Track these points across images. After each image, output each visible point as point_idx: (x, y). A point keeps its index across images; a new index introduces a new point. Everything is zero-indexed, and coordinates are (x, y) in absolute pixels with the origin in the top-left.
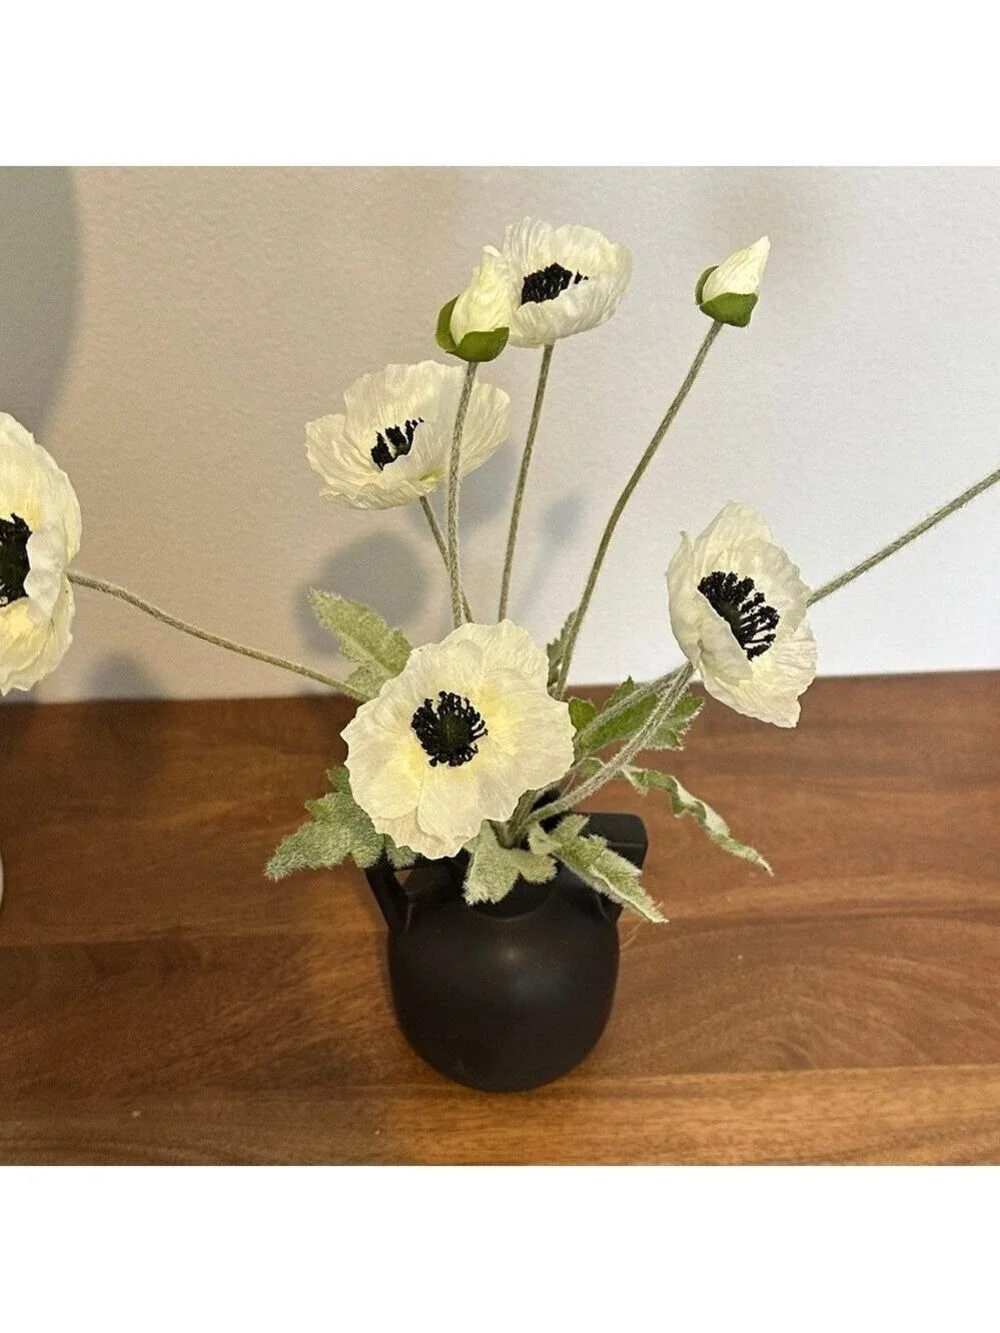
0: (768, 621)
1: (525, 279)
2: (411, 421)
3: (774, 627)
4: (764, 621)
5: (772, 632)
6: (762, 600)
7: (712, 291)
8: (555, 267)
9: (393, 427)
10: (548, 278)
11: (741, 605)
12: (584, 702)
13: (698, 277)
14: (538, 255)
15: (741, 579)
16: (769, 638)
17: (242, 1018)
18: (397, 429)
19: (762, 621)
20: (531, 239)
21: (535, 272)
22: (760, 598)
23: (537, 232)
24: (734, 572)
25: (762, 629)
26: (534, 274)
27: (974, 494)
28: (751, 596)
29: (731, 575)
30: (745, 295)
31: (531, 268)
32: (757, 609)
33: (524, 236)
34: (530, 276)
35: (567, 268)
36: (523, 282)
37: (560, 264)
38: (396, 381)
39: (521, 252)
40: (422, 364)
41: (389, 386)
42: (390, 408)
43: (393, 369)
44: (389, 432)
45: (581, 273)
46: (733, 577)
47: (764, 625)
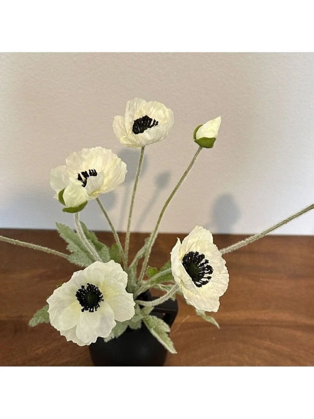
0: (209, 271)
1: (134, 121)
2: (91, 170)
3: (211, 273)
4: (208, 271)
5: (210, 275)
6: (208, 263)
7: (199, 136)
8: (146, 117)
9: (84, 171)
10: (143, 120)
11: (199, 264)
12: (153, 268)
13: (195, 129)
14: (141, 111)
15: (200, 254)
16: (209, 278)
17: (39, 352)
18: (86, 172)
19: (207, 270)
20: (138, 105)
21: (139, 118)
22: (207, 262)
23: (140, 103)
24: (198, 252)
25: (207, 273)
26: (138, 119)
27: (292, 219)
28: (203, 261)
29: (197, 252)
30: (211, 138)
31: (137, 117)
32: (205, 265)
33: (135, 104)
34: (136, 120)
35: (150, 117)
36: (134, 122)
37: (148, 116)
38: (86, 154)
39: (134, 110)
40: (97, 148)
41: (84, 156)
42: (84, 163)
43: (85, 150)
44: (83, 173)
45: (156, 120)
46: (197, 253)
47: (208, 272)
